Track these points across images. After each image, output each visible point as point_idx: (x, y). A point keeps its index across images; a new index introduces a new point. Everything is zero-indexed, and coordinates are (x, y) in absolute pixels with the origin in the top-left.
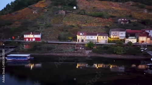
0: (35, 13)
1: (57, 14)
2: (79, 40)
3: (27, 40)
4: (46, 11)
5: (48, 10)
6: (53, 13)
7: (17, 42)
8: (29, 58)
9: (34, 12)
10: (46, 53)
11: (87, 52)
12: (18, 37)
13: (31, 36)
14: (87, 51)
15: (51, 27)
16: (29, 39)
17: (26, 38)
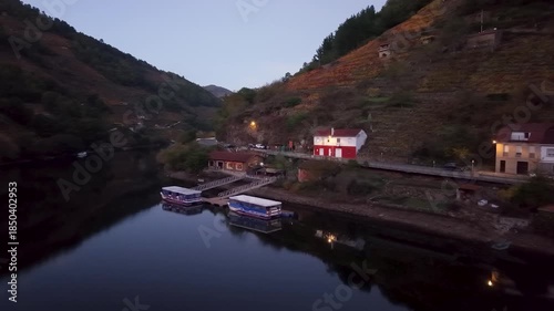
0: (384, 55)
1: (460, 48)
2: (503, 163)
3: (322, 152)
4: (426, 42)
5: (432, 39)
6: (445, 48)
7: (292, 158)
8: (275, 212)
9: (381, 54)
10: (344, 202)
11: (506, 224)
12: (303, 142)
13: (332, 141)
14: (503, 220)
15: (411, 106)
16: (326, 148)
17: (319, 147)
